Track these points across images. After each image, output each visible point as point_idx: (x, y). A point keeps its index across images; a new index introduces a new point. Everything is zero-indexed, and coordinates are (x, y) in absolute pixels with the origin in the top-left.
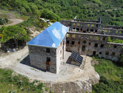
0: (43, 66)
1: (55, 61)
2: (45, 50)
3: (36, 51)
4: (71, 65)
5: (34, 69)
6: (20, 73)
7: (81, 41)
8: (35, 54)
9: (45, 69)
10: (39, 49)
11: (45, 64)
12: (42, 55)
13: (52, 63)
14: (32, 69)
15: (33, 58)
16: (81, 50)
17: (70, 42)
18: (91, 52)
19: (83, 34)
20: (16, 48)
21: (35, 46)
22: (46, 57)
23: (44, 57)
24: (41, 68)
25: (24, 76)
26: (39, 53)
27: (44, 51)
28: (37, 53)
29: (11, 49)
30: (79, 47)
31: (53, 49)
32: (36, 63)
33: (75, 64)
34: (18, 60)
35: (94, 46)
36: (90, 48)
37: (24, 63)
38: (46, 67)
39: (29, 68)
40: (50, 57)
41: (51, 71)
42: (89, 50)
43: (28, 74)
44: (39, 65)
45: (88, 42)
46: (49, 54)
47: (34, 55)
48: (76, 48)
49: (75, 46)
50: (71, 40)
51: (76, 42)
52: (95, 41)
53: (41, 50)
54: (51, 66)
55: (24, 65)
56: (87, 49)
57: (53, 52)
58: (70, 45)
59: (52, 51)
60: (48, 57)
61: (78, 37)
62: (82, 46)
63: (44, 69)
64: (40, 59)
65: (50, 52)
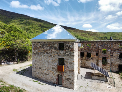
0: (52, 75)
1: (71, 63)
2: (57, 46)
3: (43, 49)
4: (93, 80)
5: (36, 82)
6: (12, 84)
7: (99, 51)
8: (41, 56)
9: (55, 81)
10: (47, 47)
11: (55, 73)
12: (51, 56)
13: (68, 68)
14: (33, 81)
15: (38, 64)
16: (101, 63)
17: (85, 54)
18: (116, 67)
19: (102, 42)
20: (15, 61)
21: (42, 42)
22: (57, 59)
23: (54, 59)
24: (48, 81)
25: (19, 87)
26: (47, 53)
27: (55, 48)
28: (44, 53)
29: (8, 62)
30: (98, 60)
31: (68, 44)
32: (41, 71)
33: (98, 79)
34: (14, 70)
35: (118, 57)
36: (113, 61)
37: (22, 74)
38: (56, 77)
39: (29, 80)
40: (63, 57)
41: (64, 84)
42: (112, 64)
43: (26, 86)
44: (46, 74)
45: (109, 51)
46: (62, 52)
47: (39, 57)
48: (94, 61)
49: (92, 59)
50: (86, 52)
51: (93, 53)
52: (118, 49)
53: (51, 47)
54: (65, 74)
55: (22, 76)
56: (109, 61)
57: (69, 48)
58: (84, 58)
59: (68, 46)
60: (61, 57)
61: (94, 46)
62: (101, 57)
63: (53, 81)
64: (49, 63)
65: (65, 49)
